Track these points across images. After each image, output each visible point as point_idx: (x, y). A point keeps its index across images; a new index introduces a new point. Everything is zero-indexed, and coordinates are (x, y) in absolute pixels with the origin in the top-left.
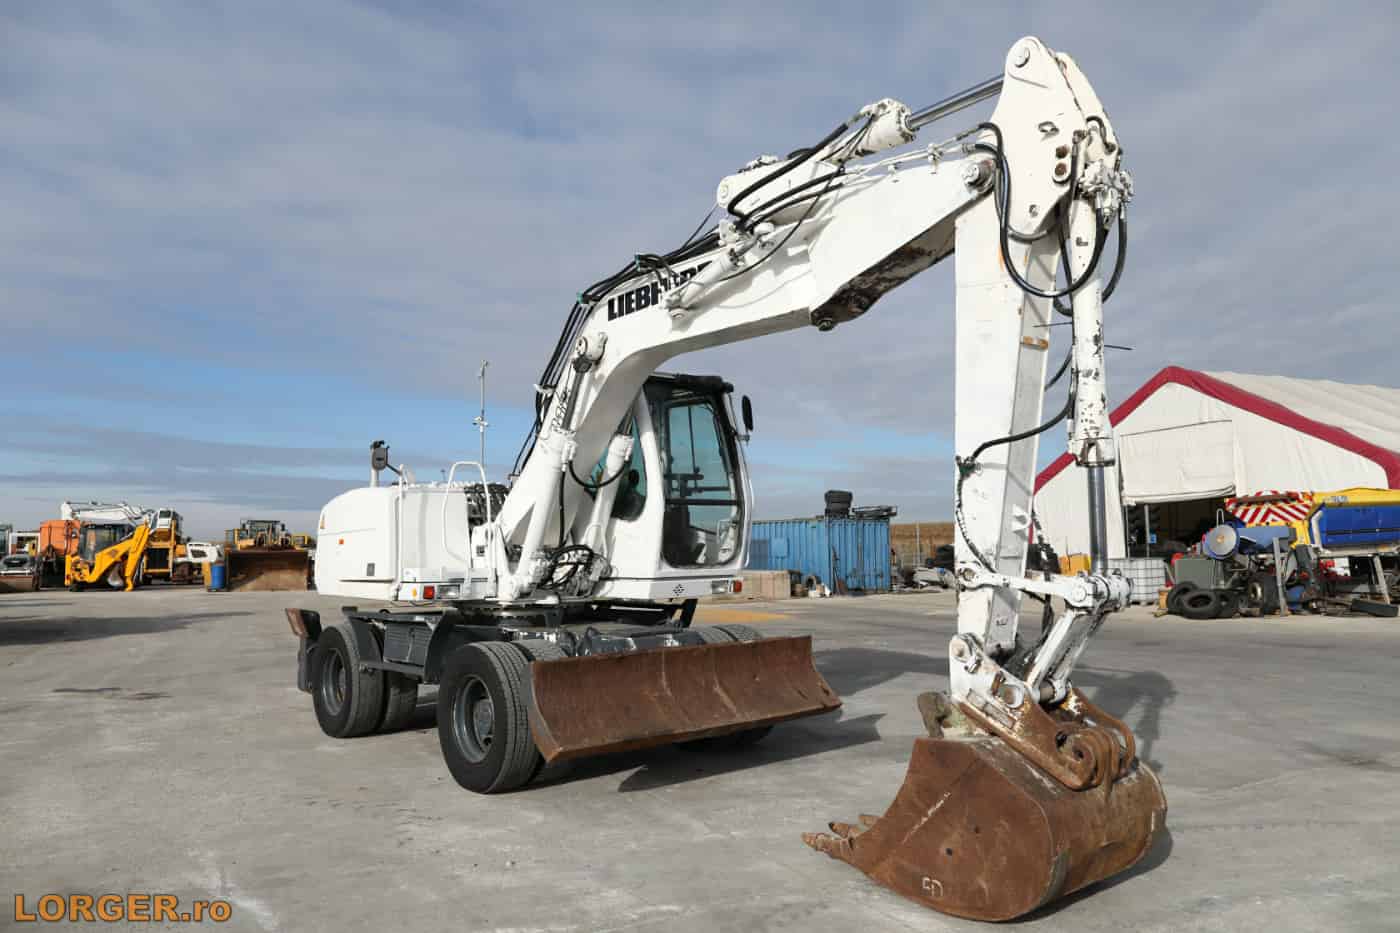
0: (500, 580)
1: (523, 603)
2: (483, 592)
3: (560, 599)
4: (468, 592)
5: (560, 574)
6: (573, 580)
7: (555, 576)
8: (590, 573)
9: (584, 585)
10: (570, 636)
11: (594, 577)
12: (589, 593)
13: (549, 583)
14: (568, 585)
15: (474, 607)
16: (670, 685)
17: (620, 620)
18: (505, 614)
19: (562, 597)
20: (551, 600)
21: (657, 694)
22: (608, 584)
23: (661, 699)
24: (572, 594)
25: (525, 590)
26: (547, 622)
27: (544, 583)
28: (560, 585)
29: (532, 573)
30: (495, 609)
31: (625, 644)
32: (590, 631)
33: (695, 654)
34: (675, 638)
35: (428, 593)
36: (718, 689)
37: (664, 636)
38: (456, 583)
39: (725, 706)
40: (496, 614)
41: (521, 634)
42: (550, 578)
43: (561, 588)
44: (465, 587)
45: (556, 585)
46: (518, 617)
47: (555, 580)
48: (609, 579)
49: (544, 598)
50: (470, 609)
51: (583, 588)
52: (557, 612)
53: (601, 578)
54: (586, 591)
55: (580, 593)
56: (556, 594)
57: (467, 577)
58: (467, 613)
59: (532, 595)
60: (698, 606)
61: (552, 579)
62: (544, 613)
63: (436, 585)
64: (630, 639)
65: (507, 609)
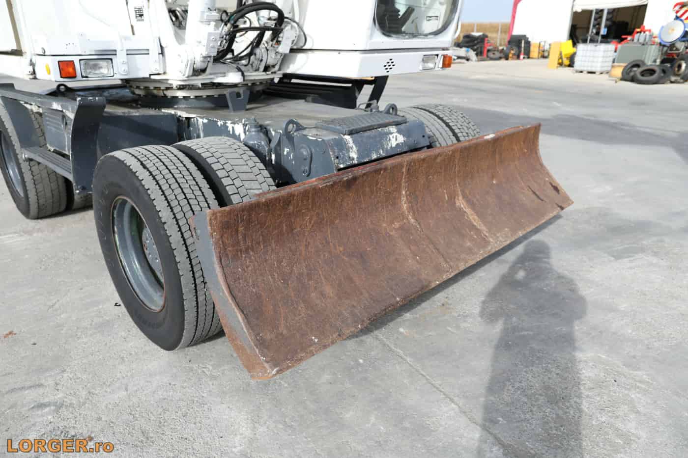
0: (166, 51)
1: (198, 81)
2: (144, 68)
3: (243, 75)
4: (125, 67)
5: (241, 44)
6: (257, 51)
7: (234, 47)
8: (278, 42)
9: (272, 59)
10: (263, 130)
11: (284, 48)
12: (277, 68)
13: (229, 56)
14: (252, 57)
15: (142, 86)
16: (411, 208)
17: (309, 99)
18: (180, 94)
19: (245, 74)
20: (233, 78)
21: (397, 225)
22: (300, 56)
23: (405, 230)
24: (257, 70)
25: (199, 65)
26: (230, 105)
27: (222, 55)
28: (242, 58)
29: (205, 42)
30: (167, 89)
31: (341, 145)
32: (291, 126)
33: (439, 160)
34: (399, 132)
35: (66, 68)
36: (461, 203)
37: (386, 129)
38: (107, 56)
39: (473, 227)
40: (169, 94)
41: (200, 120)
42: (229, 50)
43: (244, 62)
44: (120, 60)
45: (237, 59)
46: (196, 97)
47: (236, 54)
48: (300, 50)
49: (224, 74)
50: (138, 87)
51: (271, 61)
52: (241, 91)
53: (292, 50)
54: (274, 66)
55: (266, 69)
56: (239, 70)
57: (121, 48)
58: (137, 92)
59: (208, 71)
60: (388, 82)
61: (232, 51)
62: (226, 92)
63: (76, 60)
64: (347, 137)
65: (181, 88)
